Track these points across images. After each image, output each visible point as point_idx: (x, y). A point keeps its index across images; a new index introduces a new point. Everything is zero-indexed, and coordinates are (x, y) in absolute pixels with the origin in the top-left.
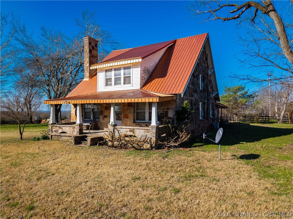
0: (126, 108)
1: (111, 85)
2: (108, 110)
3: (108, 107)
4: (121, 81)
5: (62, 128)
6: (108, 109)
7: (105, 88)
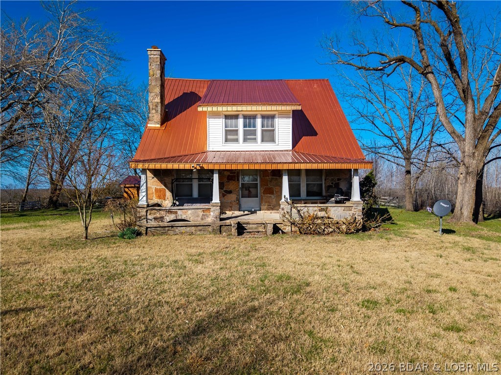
0: (269, 178)
1: (237, 140)
2: (234, 182)
3: (234, 176)
4: (255, 135)
5: (176, 213)
6: (234, 180)
7: (223, 144)
